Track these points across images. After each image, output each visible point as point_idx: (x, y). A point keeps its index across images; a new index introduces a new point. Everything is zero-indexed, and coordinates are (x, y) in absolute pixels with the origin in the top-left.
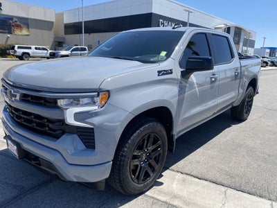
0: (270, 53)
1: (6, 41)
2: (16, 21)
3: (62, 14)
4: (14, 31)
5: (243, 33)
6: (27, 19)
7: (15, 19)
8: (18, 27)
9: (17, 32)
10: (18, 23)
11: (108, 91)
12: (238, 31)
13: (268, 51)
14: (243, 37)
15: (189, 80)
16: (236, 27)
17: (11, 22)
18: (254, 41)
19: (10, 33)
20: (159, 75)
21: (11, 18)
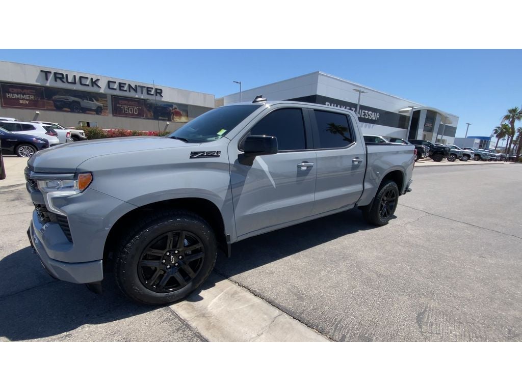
0: (481, 143)
1: (166, 129)
2: (175, 108)
3: (222, 100)
4: (173, 118)
5: (438, 118)
6: (186, 106)
7: (174, 106)
8: (178, 114)
9: (177, 119)
10: (178, 110)
11: (91, 173)
12: (432, 115)
13: (478, 141)
14: (438, 122)
15: (253, 166)
16: (428, 111)
17: (171, 108)
18: (455, 129)
19: (169, 120)
20: (191, 157)
21: (170, 105)
